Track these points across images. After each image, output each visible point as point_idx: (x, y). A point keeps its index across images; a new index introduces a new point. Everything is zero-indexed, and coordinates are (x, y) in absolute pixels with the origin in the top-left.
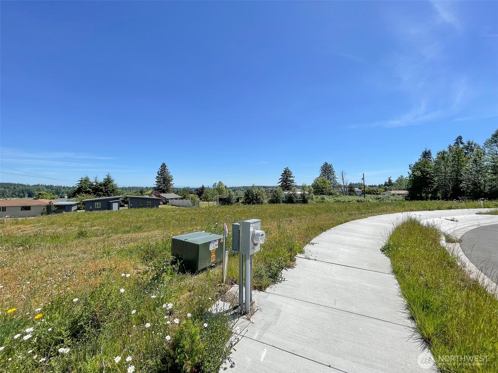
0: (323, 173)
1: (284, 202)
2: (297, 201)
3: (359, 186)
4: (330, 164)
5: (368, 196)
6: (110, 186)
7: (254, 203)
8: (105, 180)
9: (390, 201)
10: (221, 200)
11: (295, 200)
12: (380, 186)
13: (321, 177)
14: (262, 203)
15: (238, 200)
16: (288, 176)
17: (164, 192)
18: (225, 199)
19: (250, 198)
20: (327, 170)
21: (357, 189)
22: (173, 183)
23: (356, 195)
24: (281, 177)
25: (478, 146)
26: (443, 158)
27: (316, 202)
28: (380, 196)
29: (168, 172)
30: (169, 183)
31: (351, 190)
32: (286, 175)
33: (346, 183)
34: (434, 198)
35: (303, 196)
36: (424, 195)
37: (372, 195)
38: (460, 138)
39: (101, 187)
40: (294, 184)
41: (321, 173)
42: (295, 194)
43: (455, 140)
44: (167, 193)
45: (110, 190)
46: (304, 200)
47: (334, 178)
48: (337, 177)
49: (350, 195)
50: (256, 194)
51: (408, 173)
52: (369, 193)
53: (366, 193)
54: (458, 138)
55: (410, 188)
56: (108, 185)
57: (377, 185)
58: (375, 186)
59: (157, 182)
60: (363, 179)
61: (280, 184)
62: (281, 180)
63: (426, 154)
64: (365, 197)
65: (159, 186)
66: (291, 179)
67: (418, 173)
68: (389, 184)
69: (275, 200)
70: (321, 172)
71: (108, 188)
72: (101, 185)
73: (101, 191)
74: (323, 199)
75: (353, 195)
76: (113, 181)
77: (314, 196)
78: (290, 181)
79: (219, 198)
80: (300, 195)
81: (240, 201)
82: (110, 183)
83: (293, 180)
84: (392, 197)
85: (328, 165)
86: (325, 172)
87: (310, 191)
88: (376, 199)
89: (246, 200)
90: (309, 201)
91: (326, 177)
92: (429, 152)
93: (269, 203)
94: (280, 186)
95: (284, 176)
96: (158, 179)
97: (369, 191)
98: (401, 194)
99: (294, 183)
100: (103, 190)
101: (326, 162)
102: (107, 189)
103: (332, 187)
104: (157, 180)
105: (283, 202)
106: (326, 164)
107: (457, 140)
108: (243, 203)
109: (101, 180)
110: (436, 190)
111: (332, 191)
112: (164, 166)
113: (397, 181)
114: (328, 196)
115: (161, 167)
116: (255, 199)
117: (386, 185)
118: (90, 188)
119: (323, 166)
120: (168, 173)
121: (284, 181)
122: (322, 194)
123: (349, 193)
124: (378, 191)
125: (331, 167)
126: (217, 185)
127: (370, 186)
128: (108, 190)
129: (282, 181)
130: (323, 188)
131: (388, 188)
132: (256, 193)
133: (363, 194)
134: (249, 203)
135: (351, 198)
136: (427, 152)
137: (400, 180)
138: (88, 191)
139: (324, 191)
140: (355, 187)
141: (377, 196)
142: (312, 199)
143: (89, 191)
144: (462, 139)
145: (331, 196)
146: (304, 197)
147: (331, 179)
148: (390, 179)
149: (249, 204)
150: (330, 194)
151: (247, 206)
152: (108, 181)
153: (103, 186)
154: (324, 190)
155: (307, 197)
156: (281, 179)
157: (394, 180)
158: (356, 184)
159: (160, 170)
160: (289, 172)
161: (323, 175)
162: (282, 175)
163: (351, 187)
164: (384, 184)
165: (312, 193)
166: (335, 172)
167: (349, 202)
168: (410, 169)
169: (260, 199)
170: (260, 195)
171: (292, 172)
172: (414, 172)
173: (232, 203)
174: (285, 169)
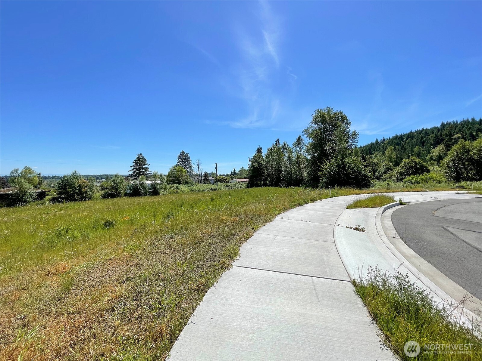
0: (180, 161)
2: (145, 193)
3: (212, 175)
4: (186, 153)
5: (219, 184)
7: (75, 200)
9: (237, 188)
11: (143, 191)
12: (228, 175)
13: (178, 166)
14: (90, 198)
15: (42, 196)
16: (141, 164)
19: (67, 192)
20: (184, 159)
21: (210, 178)
23: (210, 183)
24: (133, 164)
25: (289, 146)
26: (271, 153)
27: (169, 193)
28: (229, 184)
31: (205, 178)
32: (140, 162)
33: (201, 171)
34: (265, 185)
35: (154, 186)
36: (259, 182)
37: (223, 183)
38: (278, 140)
40: (148, 172)
41: (178, 162)
42: (143, 184)
46: (155, 192)
47: (190, 167)
48: (193, 166)
49: (205, 183)
50: (79, 186)
52: (221, 181)
53: (218, 181)
55: (250, 177)
57: (226, 174)
58: (224, 175)
60: (216, 168)
61: (131, 173)
62: (132, 168)
63: (259, 150)
64: (217, 186)
66: (146, 166)
67: (256, 165)
68: (234, 173)
70: (178, 160)
74: (178, 189)
75: (207, 183)
77: (168, 186)
78: (143, 169)
80: (150, 185)
83: (148, 168)
84: (238, 185)
86: (182, 160)
87: (162, 180)
88: (226, 187)
89: (59, 195)
90: (161, 192)
91: (183, 166)
92: (261, 148)
93: (104, 197)
95: (137, 163)
97: (221, 179)
98: (244, 182)
99: (149, 171)
101: (182, 151)
103: (188, 176)
106: (183, 153)
107: (276, 141)
110: (266, 179)
111: (188, 180)
113: (239, 171)
114: (184, 185)
116: (77, 193)
117: (232, 174)
119: (180, 154)
121: (137, 169)
122: (178, 183)
123: (204, 182)
124: (227, 180)
125: (187, 156)
127: (221, 175)
129: (134, 169)
130: (179, 177)
131: (233, 176)
132: (80, 183)
133: (215, 182)
134: (66, 200)
135: (205, 186)
137: (242, 171)
139: (180, 180)
140: (209, 176)
141: (227, 184)
142: (165, 190)
145: (187, 185)
146: (155, 188)
147: (188, 168)
148: (234, 169)
150: (187, 183)
154: (181, 178)
155: (158, 187)
156: (133, 166)
157: (237, 171)
158: (210, 174)
160: (143, 158)
161: (180, 164)
162: (134, 162)
163: (205, 176)
164: (230, 174)
165: (165, 182)
166: (191, 161)
167: (203, 191)
168: (249, 161)
169: (86, 193)
170: (86, 186)
171: (147, 159)
172: (253, 164)
173: (25, 202)
174: (138, 155)
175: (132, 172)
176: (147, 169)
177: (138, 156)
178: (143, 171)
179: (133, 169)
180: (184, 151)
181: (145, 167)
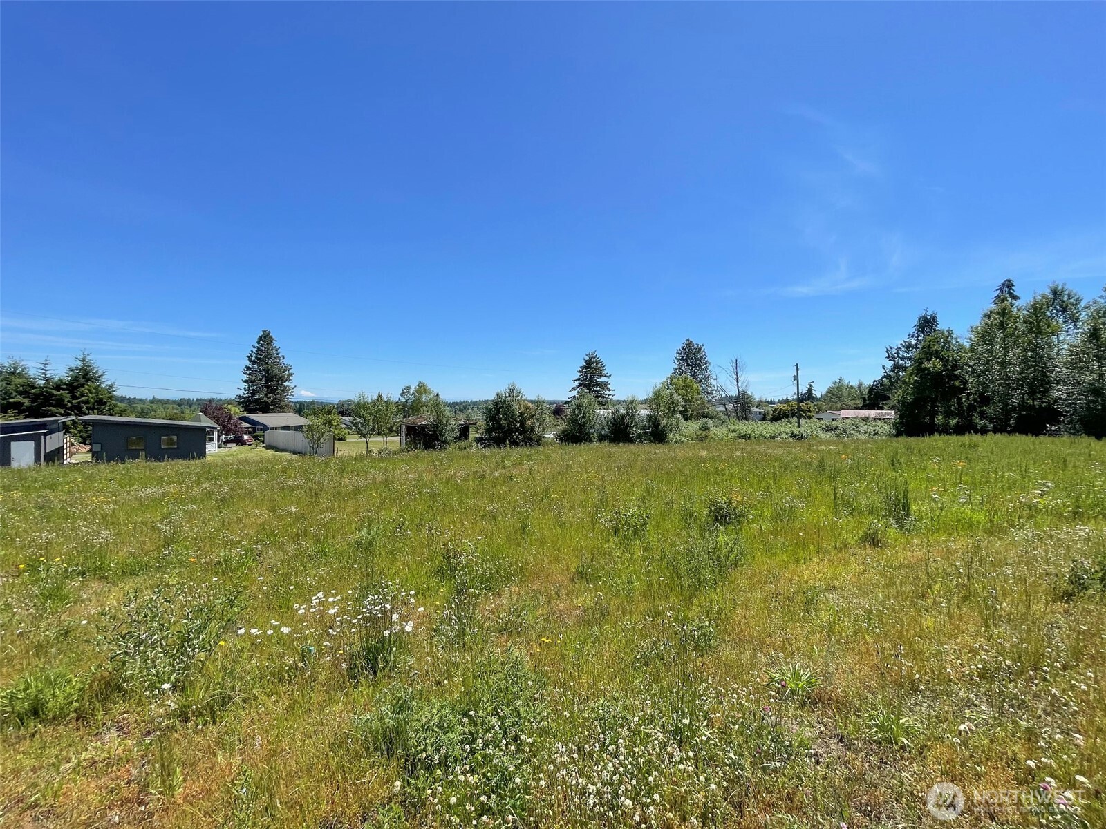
0: (682, 365)
1: (601, 438)
2: (639, 436)
4: (698, 345)
6: (89, 390)
7: (514, 443)
8: (71, 373)
10: (411, 431)
11: (634, 431)
13: (677, 376)
14: (538, 441)
15: (464, 432)
16: (594, 375)
17: (265, 409)
18: (423, 427)
19: (500, 427)
20: (691, 358)
22: (292, 385)
24: (578, 375)
25: (1075, 298)
27: (688, 439)
29: (280, 355)
30: (282, 384)
32: (591, 377)
35: (654, 420)
38: (1009, 285)
39: (55, 393)
40: (608, 392)
41: (676, 366)
42: (633, 415)
43: (997, 290)
44: (275, 412)
45: (87, 402)
46: (657, 433)
47: (708, 378)
50: (521, 415)
51: (883, 367)
52: (793, 414)
53: (784, 415)
54: (1003, 285)
56: (82, 386)
59: (245, 382)
61: (574, 393)
62: (577, 383)
63: (927, 324)
64: (800, 426)
65: (253, 394)
66: (603, 379)
67: (934, 365)
69: (575, 434)
70: (676, 362)
71: (83, 396)
72: (58, 388)
73: (59, 403)
76: (99, 377)
77: (683, 423)
78: (599, 385)
79: (406, 426)
80: (646, 418)
81: (473, 435)
82: (88, 380)
83: (606, 384)
85: (693, 345)
86: (688, 363)
88: (827, 430)
89: (489, 431)
91: (689, 377)
92: (934, 319)
93: (561, 440)
94: (575, 397)
95: (585, 372)
96: (249, 374)
97: (792, 410)
99: (609, 390)
100: (63, 401)
101: (688, 340)
102: (78, 398)
104: (245, 377)
105: (600, 440)
106: (689, 344)
107: (1001, 289)
108: (479, 440)
109: (60, 371)
111: (710, 410)
112: (266, 339)
115: (258, 343)
116: (517, 430)
118: (22, 393)
119: (683, 348)
120: (279, 358)
121: (586, 386)
124: (810, 412)
125: (700, 352)
126: (411, 391)
128: (82, 402)
129: (580, 385)
132: (522, 410)
134: (499, 442)
136: (929, 318)
138: (14, 403)
141: (823, 423)
142: (678, 429)
143: (21, 404)
144: (1013, 288)
146: (656, 425)
147: (702, 382)
149: (498, 445)
150: (706, 417)
151: (494, 453)
152: (83, 377)
153: (63, 389)
156: (579, 379)
159: (254, 350)
160: (597, 362)
161: (682, 371)
162: (580, 372)
166: (710, 363)
168: (888, 358)
169: (532, 430)
170: (532, 416)
171: (605, 363)
172: (922, 363)
173: (445, 442)
174: (587, 355)
175: (576, 392)
176: (605, 386)
177: (587, 358)
178: (598, 389)
179: (578, 387)
180: (690, 339)
181: (600, 380)
